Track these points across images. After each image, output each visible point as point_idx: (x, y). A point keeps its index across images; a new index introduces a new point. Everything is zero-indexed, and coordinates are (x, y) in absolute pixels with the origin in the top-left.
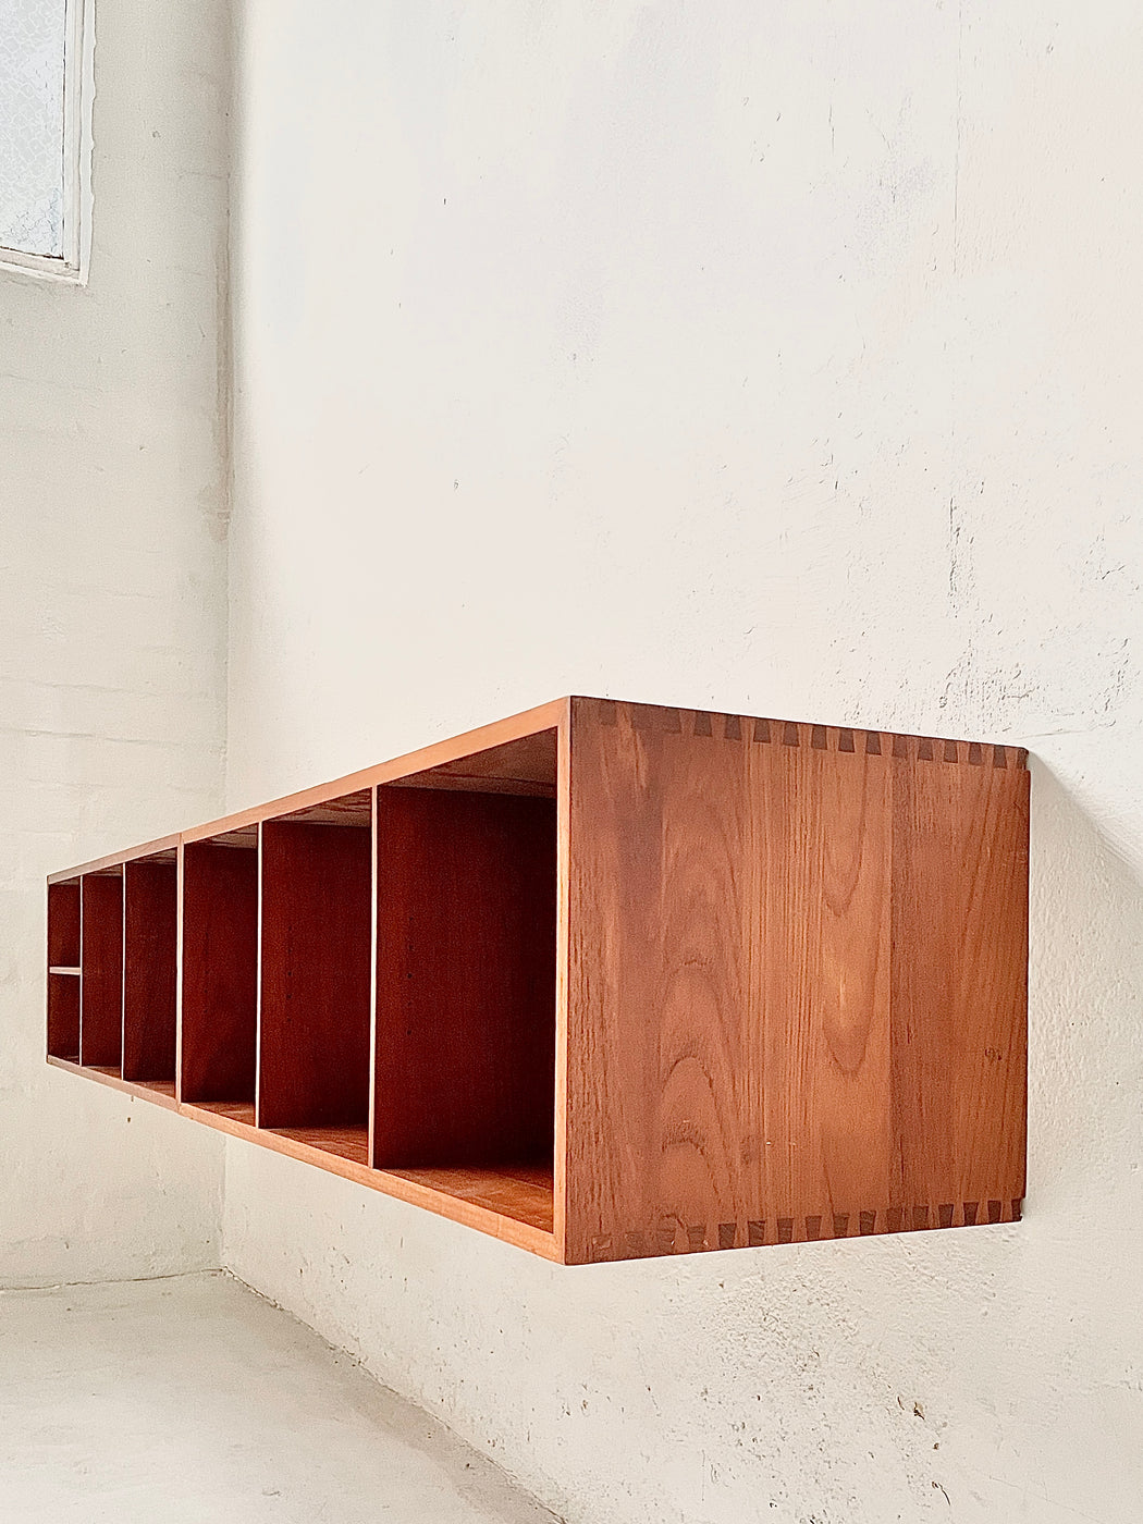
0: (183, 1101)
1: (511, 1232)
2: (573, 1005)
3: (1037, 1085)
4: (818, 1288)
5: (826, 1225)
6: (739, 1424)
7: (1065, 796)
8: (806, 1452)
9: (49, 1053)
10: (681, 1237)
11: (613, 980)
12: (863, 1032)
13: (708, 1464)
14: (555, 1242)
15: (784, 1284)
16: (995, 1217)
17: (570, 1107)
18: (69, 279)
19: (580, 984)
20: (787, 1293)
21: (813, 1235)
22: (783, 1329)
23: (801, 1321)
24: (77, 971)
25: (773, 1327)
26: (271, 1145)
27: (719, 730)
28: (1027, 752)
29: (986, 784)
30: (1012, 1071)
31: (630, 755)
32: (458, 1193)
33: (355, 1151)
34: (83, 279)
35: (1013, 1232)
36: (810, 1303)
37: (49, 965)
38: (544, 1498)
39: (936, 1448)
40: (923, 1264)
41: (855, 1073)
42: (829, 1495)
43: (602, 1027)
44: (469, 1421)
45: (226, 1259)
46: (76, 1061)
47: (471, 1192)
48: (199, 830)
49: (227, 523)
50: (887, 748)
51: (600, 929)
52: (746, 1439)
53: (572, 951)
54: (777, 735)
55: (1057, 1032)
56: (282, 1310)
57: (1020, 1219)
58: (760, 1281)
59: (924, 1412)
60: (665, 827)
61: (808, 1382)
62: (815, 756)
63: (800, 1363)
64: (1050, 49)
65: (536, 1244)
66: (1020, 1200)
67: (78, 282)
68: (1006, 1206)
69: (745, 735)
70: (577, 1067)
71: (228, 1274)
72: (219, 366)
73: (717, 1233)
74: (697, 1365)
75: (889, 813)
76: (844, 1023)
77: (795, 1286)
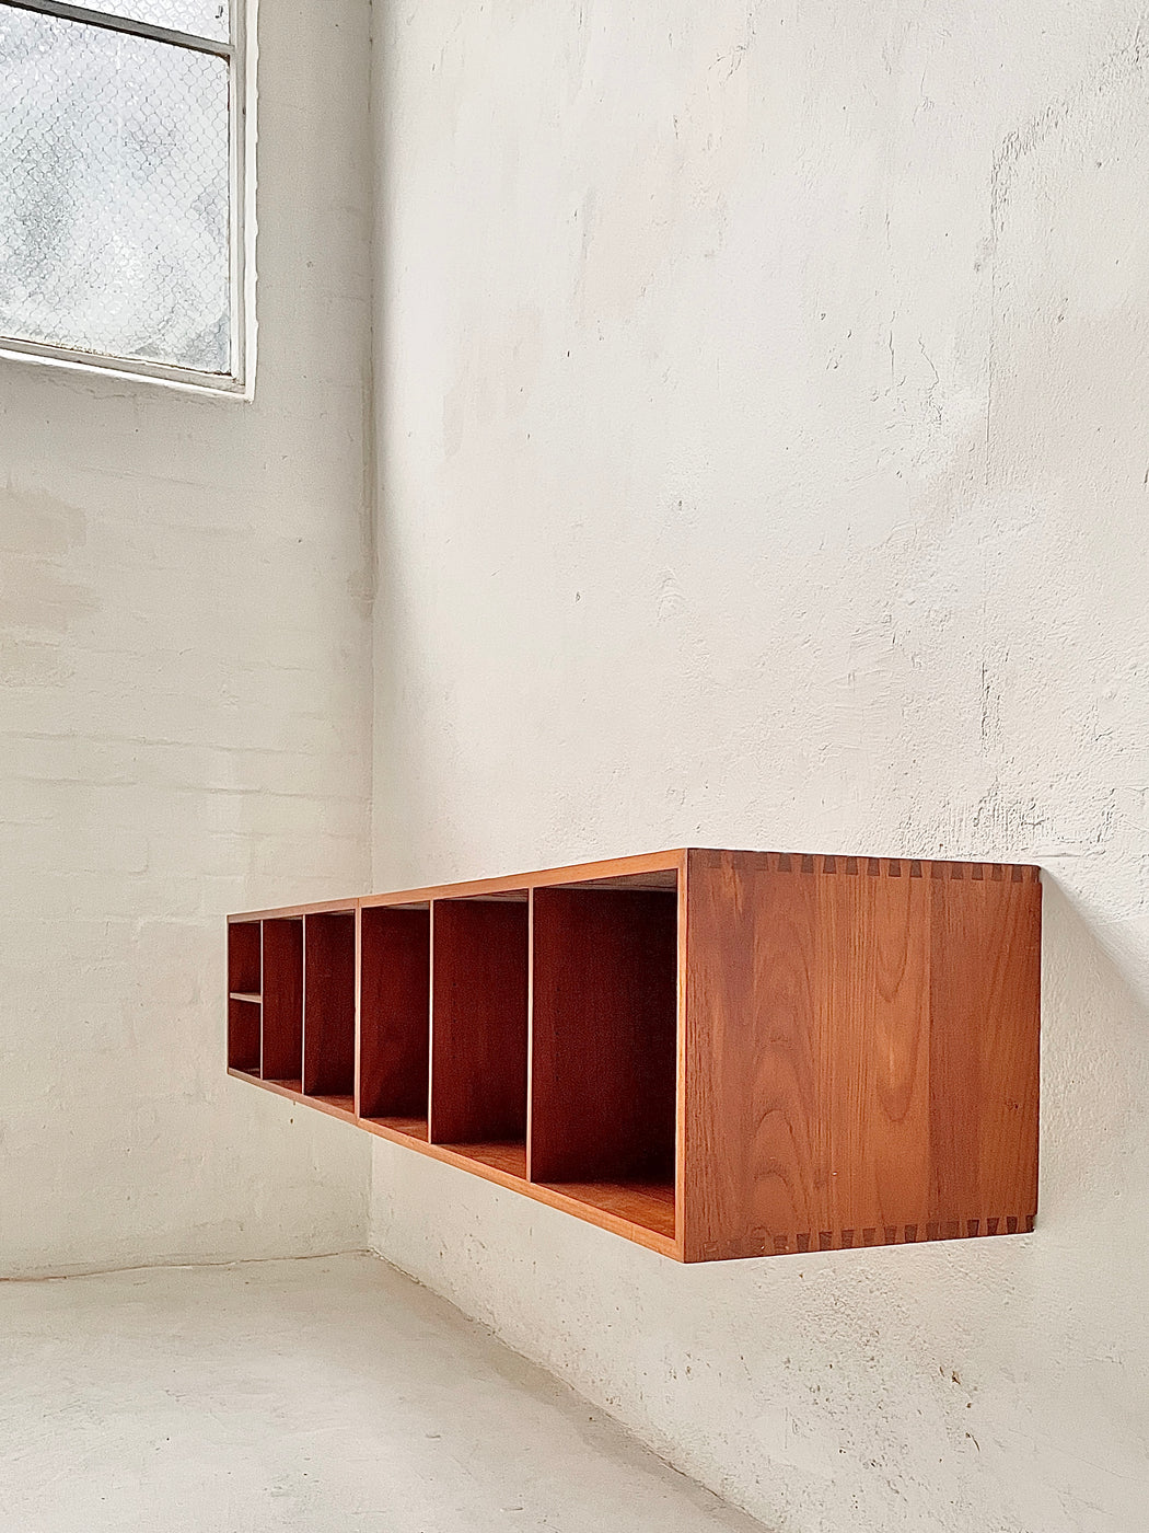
0: (361, 1116)
1: (643, 1238)
2: (689, 1074)
3: (1046, 1127)
4: (877, 1280)
5: (879, 1234)
6: (815, 1387)
7: (1068, 904)
8: (868, 1409)
9: (230, 1065)
10: (769, 1243)
11: (718, 1054)
12: (907, 1089)
13: (790, 1419)
14: (676, 1246)
15: (852, 1276)
16: (1012, 1229)
17: (687, 1148)
18: (237, 396)
19: (694, 1058)
20: (854, 1283)
21: (868, 1242)
22: (850, 1312)
23: (865, 1307)
24: (258, 999)
25: (842, 1310)
26: (443, 1158)
27: (797, 868)
28: (1040, 868)
29: (1006, 895)
30: (1027, 1116)
31: (730, 886)
32: (599, 1205)
33: (511, 1166)
34: (249, 394)
35: (1027, 1241)
36: (871, 1292)
37: (230, 991)
38: (655, 1446)
39: (969, 1406)
40: (960, 1263)
41: (900, 1121)
42: (887, 1443)
43: (711, 1089)
44: (590, 1383)
45: (373, 1241)
46: (256, 1074)
47: (609, 1204)
48: (376, 898)
49: (372, 604)
50: (926, 871)
51: (709, 1018)
52: (821, 1400)
53: (689, 1036)
54: (841, 867)
55: (1062, 1087)
56: (423, 1286)
57: (1033, 1231)
58: (832, 1273)
59: (960, 1379)
60: (756, 941)
61: (870, 1354)
62: (870, 882)
63: (864, 1339)
64: (1061, 318)
65: (662, 1247)
66: (1032, 1217)
67: (245, 397)
68: (1022, 1221)
69: (816, 869)
70: (692, 1119)
71: (375, 1255)
72: (365, 464)
73: (795, 1240)
74: (782, 1339)
75: (928, 921)
76: (893, 1083)
77: (860, 1279)
